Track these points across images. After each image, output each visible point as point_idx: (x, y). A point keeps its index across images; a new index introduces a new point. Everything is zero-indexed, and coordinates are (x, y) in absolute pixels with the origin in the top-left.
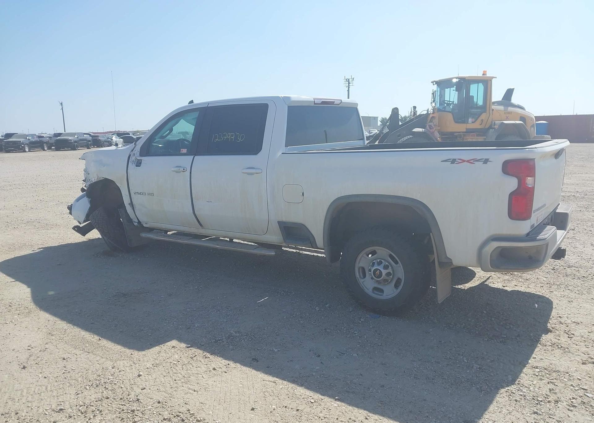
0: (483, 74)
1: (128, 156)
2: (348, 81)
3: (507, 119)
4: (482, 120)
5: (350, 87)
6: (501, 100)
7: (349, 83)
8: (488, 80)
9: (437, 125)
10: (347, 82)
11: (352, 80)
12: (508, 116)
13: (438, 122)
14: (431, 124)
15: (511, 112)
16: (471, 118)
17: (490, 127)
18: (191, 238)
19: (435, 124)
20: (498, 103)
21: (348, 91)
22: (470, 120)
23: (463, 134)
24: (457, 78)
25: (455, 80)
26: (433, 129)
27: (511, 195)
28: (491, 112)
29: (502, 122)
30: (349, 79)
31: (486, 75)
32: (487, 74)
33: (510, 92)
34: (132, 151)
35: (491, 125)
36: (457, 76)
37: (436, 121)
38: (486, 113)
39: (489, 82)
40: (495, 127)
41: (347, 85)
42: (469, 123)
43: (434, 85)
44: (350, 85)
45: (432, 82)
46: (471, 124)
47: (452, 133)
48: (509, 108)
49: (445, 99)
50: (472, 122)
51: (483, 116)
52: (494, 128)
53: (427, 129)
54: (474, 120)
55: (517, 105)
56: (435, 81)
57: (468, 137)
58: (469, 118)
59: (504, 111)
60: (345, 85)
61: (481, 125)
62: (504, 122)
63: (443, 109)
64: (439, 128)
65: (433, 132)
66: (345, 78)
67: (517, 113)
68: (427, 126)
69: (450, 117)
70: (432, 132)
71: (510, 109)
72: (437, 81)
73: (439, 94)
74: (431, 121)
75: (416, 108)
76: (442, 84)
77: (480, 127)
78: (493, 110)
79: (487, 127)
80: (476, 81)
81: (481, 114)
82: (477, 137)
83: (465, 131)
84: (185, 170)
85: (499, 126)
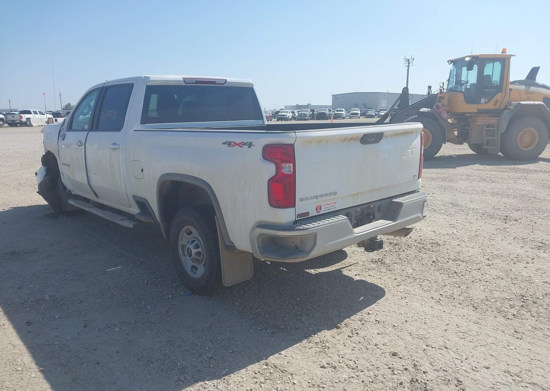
0: (503, 52)
1: (59, 130)
2: (408, 60)
3: (528, 99)
4: (497, 101)
5: (410, 66)
6: (524, 79)
7: (409, 63)
8: (506, 58)
9: (446, 106)
10: (407, 62)
11: (412, 60)
12: (530, 96)
13: (447, 103)
14: (438, 104)
15: (533, 92)
16: (484, 98)
17: (506, 108)
18: (93, 206)
19: (444, 104)
20: (520, 82)
21: (408, 70)
22: (483, 100)
23: (474, 115)
24: (469, 56)
25: (467, 59)
26: (440, 109)
27: (271, 181)
28: (508, 92)
29: (519, 103)
30: (409, 59)
31: (505, 52)
32: (507, 52)
33: (534, 71)
34: (62, 126)
35: (507, 106)
36: (470, 54)
37: (445, 101)
38: (502, 92)
39: (507, 60)
40: (511, 107)
41: (407, 65)
42: (481, 103)
43: (449, 64)
44: (410, 65)
45: (448, 62)
46: (484, 104)
47: (463, 114)
48: (531, 87)
49: (461, 79)
50: (485, 103)
51: (498, 96)
52: (509, 109)
53: (434, 110)
54: (487, 100)
55: (541, 85)
56: (450, 61)
57: (478, 118)
58: (482, 98)
59: (525, 90)
60: (405, 65)
61: (496, 106)
62: (520, 102)
63: (455, 89)
64: (448, 108)
65: (441, 112)
66: (405, 58)
67: (540, 93)
68: (435, 107)
69: (461, 97)
70: (439, 112)
71: (532, 89)
72: (452, 60)
73: (455, 73)
74: (439, 102)
75: (431, 88)
76: (458, 63)
77: (494, 108)
78: (511, 90)
79: (502, 107)
80: (492, 59)
81: (496, 94)
82: (488, 118)
83: (477, 112)
84: (81, 145)
85: (514, 107)
